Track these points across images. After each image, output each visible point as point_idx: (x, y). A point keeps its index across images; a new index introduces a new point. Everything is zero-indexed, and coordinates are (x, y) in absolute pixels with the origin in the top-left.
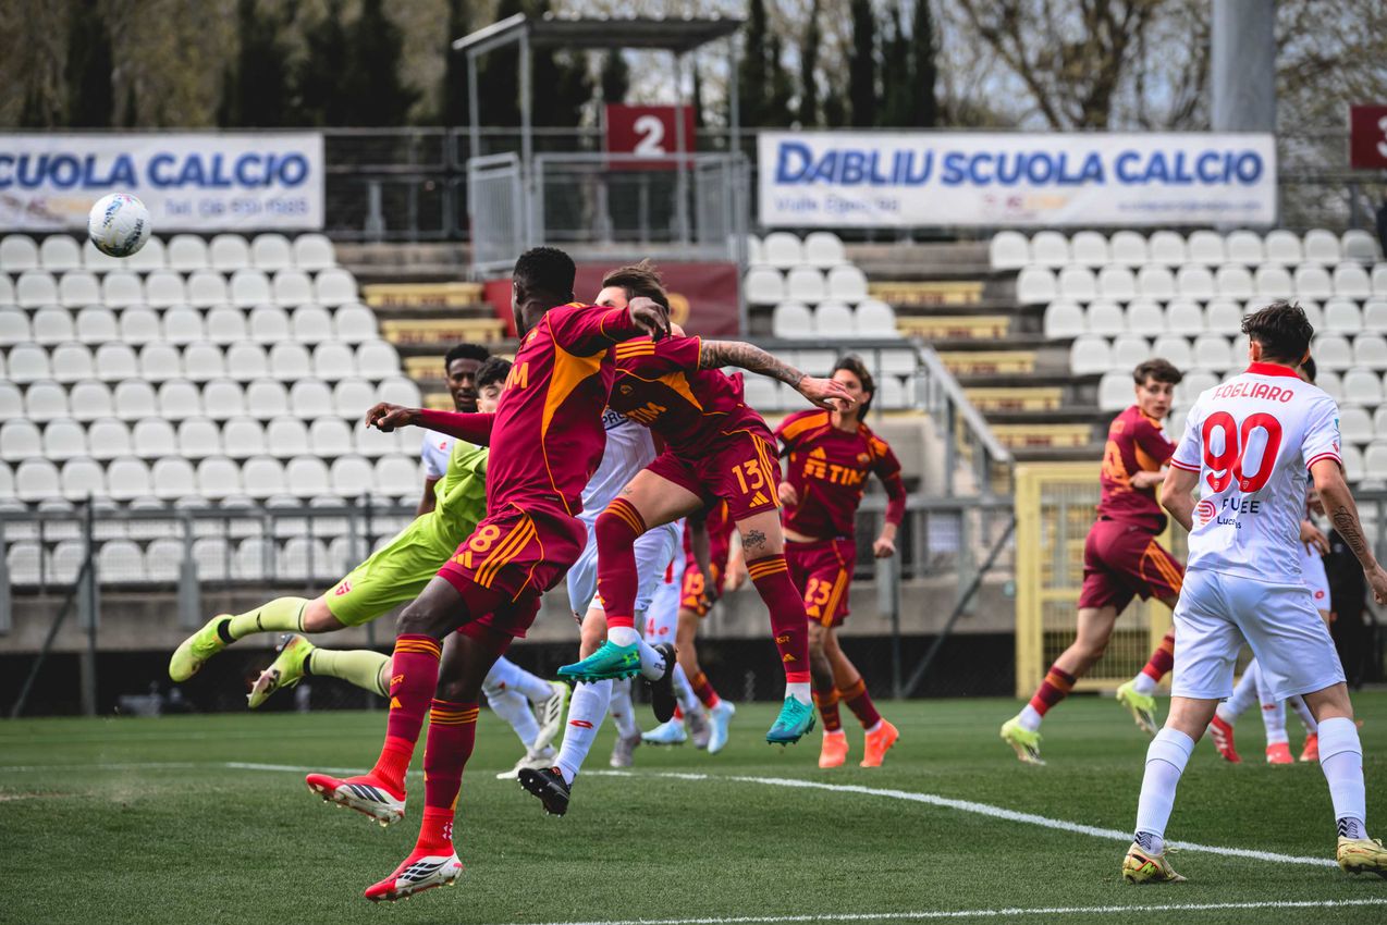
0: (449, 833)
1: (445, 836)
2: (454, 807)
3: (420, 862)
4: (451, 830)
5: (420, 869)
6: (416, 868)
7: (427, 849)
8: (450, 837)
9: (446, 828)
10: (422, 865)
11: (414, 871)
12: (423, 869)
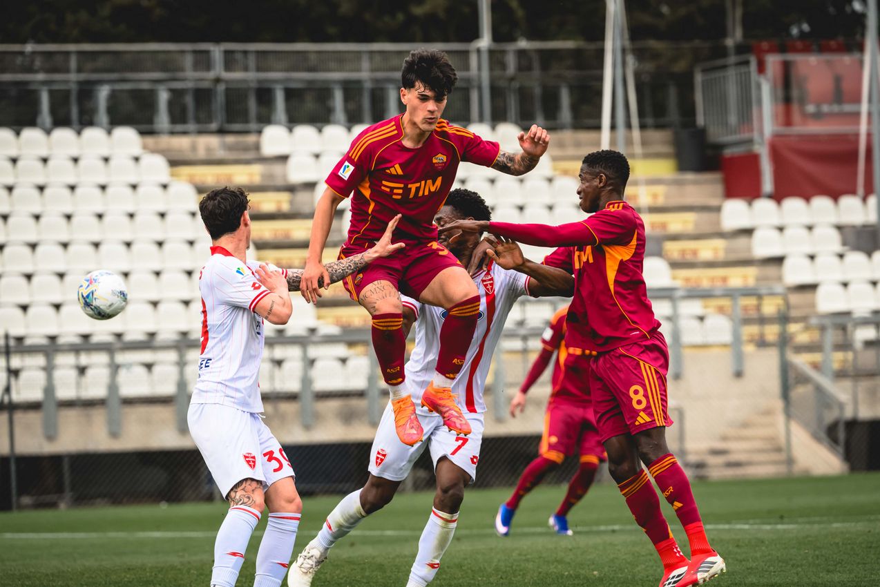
0: (679, 552)
1: (678, 555)
2: (671, 535)
3: (671, 576)
4: (679, 549)
5: (673, 580)
6: (670, 581)
7: (670, 567)
8: (681, 553)
9: (675, 550)
10: (673, 577)
11: (669, 584)
12: (675, 579)
